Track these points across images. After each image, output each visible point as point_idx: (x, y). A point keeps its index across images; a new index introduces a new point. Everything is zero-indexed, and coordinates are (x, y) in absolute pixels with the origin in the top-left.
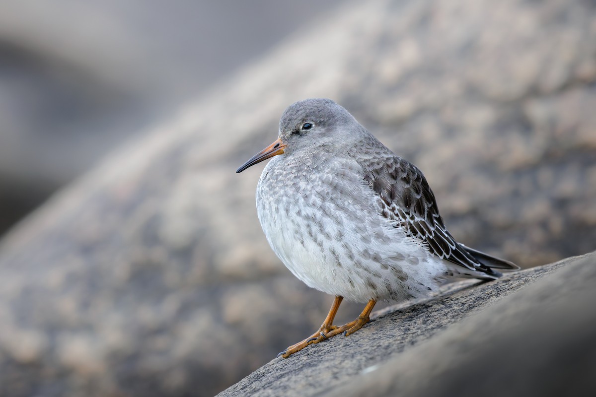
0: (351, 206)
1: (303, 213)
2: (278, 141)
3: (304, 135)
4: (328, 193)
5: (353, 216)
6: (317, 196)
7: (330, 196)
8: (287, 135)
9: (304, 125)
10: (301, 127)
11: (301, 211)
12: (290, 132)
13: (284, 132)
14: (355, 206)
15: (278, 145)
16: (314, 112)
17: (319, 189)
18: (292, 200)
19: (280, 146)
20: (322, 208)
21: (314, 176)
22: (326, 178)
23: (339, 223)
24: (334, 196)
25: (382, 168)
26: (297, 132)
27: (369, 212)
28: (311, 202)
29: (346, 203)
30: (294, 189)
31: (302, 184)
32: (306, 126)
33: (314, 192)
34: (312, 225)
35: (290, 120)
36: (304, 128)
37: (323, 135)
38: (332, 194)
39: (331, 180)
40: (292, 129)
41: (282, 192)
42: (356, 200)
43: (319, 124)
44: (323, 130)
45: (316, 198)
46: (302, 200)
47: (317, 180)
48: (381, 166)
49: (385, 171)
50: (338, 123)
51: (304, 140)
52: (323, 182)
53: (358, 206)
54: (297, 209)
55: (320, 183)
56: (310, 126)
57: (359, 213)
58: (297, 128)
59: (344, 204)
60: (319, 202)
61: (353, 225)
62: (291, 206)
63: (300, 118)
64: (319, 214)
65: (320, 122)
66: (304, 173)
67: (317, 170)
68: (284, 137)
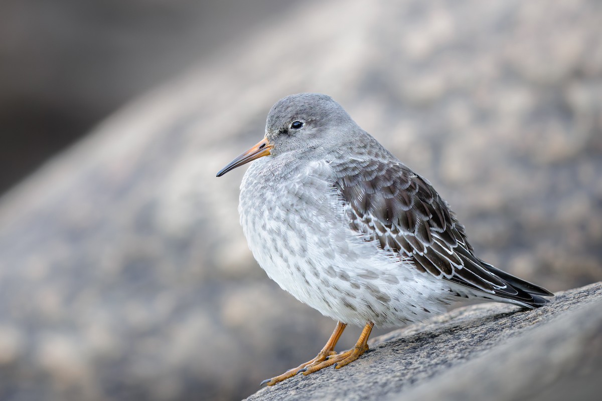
0: (315, 218)
1: (268, 227)
2: (264, 140)
3: (292, 136)
4: (292, 205)
5: (316, 229)
6: (282, 208)
7: (295, 207)
8: (274, 134)
9: (294, 123)
10: (290, 126)
11: (266, 225)
12: (277, 131)
13: (271, 131)
14: (319, 217)
15: (264, 145)
16: (305, 110)
17: (284, 200)
18: (258, 213)
19: (266, 146)
20: (285, 221)
21: (281, 186)
22: (293, 188)
23: (303, 237)
24: (299, 207)
25: (357, 176)
26: (285, 132)
27: (334, 224)
28: (275, 214)
29: (310, 215)
30: (260, 200)
31: (269, 194)
32: (295, 124)
33: (279, 203)
34: (277, 240)
35: (278, 117)
36: (293, 127)
37: (314, 136)
38: (297, 205)
39: (297, 190)
40: (280, 127)
41: (250, 203)
42: (321, 211)
43: (309, 123)
44: (314, 130)
45: (280, 211)
46: (266, 213)
47: (283, 190)
48: (356, 173)
49: (360, 179)
50: (331, 123)
51: (292, 142)
52: (288, 192)
53: (321, 218)
54: (263, 223)
55: (286, 192)
56: (299, 126)
57: (323, 225)
58: (285, 127)
59: (308, 216)
60: (283, 214)
61: (316, 238)
62: (257, 219)
63: (289, 115)
64: (283, 228)
65: (312, 121)
66: (271, 184)
67: (285, 178)
68: (271, 136)
